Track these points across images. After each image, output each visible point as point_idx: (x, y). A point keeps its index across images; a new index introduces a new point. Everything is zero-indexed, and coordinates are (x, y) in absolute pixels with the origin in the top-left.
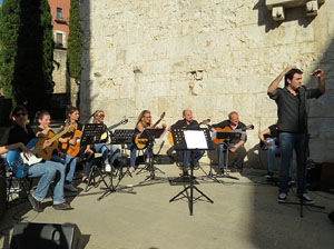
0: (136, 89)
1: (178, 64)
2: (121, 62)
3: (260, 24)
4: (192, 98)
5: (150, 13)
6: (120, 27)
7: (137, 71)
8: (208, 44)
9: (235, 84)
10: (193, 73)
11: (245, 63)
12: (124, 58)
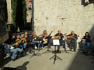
0: (47, 23)
1: (58, 16)
2: (43, 16)
3: (82, 4)
4: (62, 26)
5: (50, 2)
6: (42, 6)
7: (47, 18)
8: (67, 10)
9: (75, 22)
10: (63, 19)
11: (77, 16)
12: (43, 15)
